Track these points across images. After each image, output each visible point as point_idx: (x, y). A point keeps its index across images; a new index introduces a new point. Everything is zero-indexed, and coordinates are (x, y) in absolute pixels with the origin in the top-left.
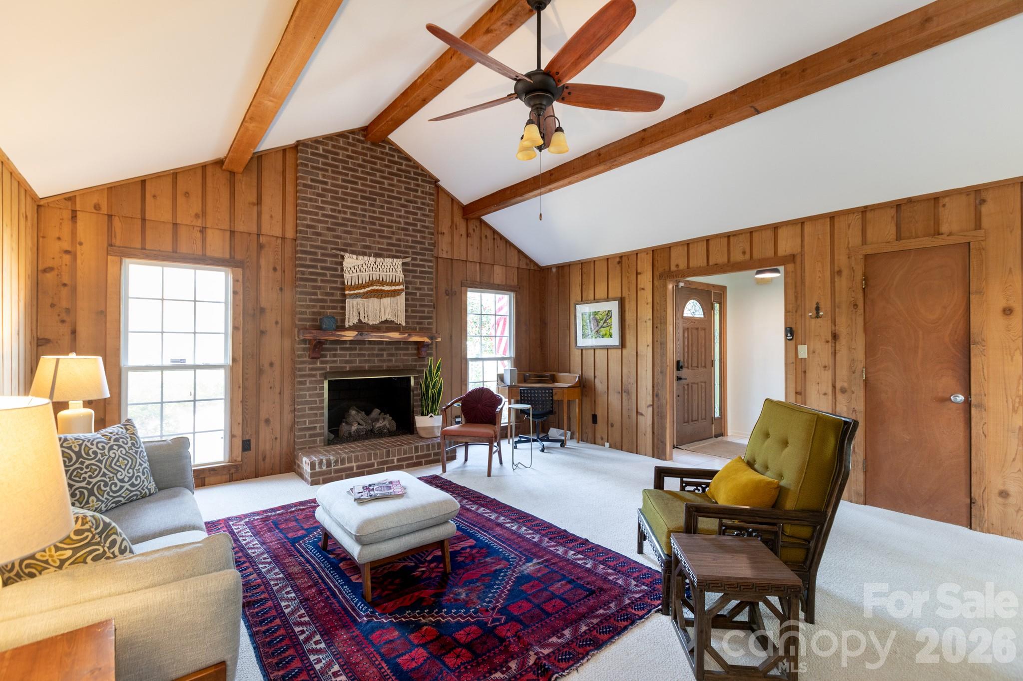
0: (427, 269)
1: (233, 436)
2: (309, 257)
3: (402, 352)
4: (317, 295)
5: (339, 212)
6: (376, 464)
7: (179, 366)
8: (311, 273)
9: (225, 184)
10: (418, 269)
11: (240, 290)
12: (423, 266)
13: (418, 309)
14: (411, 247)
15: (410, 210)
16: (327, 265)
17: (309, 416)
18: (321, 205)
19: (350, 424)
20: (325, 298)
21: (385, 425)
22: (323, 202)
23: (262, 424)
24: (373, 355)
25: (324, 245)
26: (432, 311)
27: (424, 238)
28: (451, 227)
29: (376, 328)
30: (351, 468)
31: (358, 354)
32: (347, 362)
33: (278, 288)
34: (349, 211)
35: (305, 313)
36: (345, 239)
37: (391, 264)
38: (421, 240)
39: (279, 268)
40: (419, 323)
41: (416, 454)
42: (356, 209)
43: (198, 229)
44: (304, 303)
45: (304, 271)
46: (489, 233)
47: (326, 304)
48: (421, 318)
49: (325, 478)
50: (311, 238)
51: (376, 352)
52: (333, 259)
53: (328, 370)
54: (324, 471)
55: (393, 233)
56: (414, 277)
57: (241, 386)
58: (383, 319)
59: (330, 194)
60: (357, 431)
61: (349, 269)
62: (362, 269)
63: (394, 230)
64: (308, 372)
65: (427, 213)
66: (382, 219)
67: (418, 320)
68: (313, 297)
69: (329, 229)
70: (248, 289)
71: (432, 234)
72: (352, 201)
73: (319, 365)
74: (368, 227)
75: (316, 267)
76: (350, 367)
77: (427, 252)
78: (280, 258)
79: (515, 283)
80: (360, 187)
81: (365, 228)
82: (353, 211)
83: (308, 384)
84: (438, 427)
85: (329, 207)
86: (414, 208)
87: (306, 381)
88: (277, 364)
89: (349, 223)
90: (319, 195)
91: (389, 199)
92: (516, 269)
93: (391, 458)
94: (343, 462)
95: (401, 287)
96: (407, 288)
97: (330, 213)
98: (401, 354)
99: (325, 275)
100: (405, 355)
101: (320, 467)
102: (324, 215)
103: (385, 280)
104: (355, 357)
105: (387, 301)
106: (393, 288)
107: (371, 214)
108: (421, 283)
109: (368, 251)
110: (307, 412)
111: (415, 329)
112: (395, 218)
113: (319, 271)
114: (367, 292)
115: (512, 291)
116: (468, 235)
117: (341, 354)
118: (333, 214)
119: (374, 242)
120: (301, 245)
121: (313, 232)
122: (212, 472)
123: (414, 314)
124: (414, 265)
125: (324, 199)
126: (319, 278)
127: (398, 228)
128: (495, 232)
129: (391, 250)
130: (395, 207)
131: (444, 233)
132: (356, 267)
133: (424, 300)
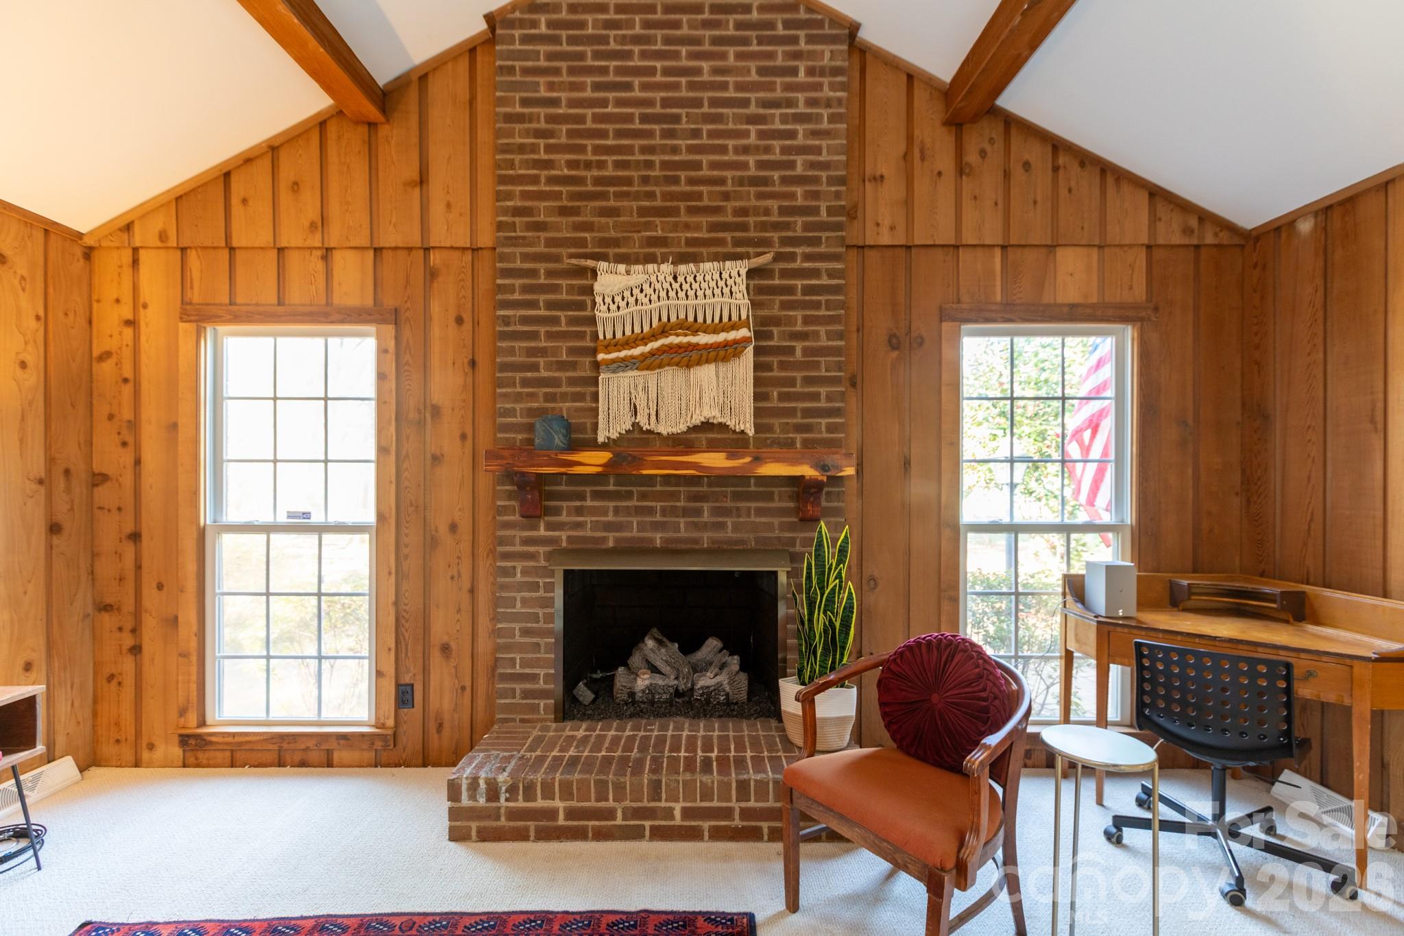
0: (825, 281)
1: (379, 674)
2: (518, 282)
3: (753, 505)
4: (538, 370)
5: (588, 165)
6: (619, 814)
7: (300, 525)
8: (525, 320)
9: (359, 152)
10: (799, 283)
11: (391, 369)
12: (816, 273)
13: (798, 389)
14: (776, 226)
15: (773, 127)
16: (558, 297)
17: (521, 648)
18: (546, 157)
19: (634, 673)
20: (557, 374)
21: (720, 684)
22: (549, 149)
23: (436, 657)
24: (673, 511)
25: (553, 250)
26: (843, 393)
27: (816, 195)
28: (907, 156)
29: (683, 443)
30: (552, 814)
31: (636, 507)
32: (608, 527)
33: (466, 361)
34: (610, 159)
35: (510, 413)
36: (602, 228)
37: (716, 276)
38: (807, 203)
39: (467, 316)
40: (800, 428)
41: (744, 805)
42: (629, 150)
43: (319, 253)
44: (509, 390)
45: (509, 317)
46: (1036, 153)
47: (559, 390)
48: (807, 413)
49: (485, 828)
50: (524, 238)
51: (681, 504)
52: (574, 282)
53: (564, 544)
54: (482, 809)
55: (726, 196)
56: (785, 306)
57: (393, 571)
58: (697, 420)
59: (564, 128)
60: (651, 689)
61: (608, 300)
62: (641, 297)
63: (729, 187)
64: (518, 548)
65: (825, 125)
66: (697, 166)
67: (799, 421)
68: (529, 374)
69: (563, 211)
70: (406, 368)
71: (842, 181)
72: (619, 134)
73: (542, 532)
74: (658, 190)
75: (533, 305)
76: (617, 540)
77: (824, 235)
78: (470, 294)
79: (1139, 292)
80: (637, 93)
81: (651, 196)
82: (620, 158)
83: (519, 575)
84: (842, 720)
85: (562, 158)
86: (785, 119)
87: (514, 568)
88: (465, 525)
89: (612, 189)
90: (539, 134)
91: (713, 111)
92: (1142, 255)
93: (663, 804)
94: (529, 794)
95: (743, 333)
96: (759, 335)
97: (566, 172)
98: (749, 509)
99: (555, 321)
100: (760, 512)
101: (473, 797)
102: (552, 180)
103: (700, 320)
104: (629, 515)
105: (706, 374)
106: (721, 337)
107: (667, 158)
108: (807, 320)
109: (658, 251)
110: (518, 639)
111: (791, 444)
112: (730, 157)
113: (542, 312)
114: (652, 354)
115: (1124, 320)
116: (961, 169)
117: (594, 507)
118: (573, 173)
119: (675, 226)
120: (503, 257)
121: (528, 223)
122: (342, 742)
123: (787, 405)
124: (785, 274)
125: (552, 141)
126: (542, 330)
127: (741, 182)
128: (1057, 146)
129: (721, 242)
130: (731, 126)
131: (882, 177)
132: (627, 294)
133: (816, 366)
